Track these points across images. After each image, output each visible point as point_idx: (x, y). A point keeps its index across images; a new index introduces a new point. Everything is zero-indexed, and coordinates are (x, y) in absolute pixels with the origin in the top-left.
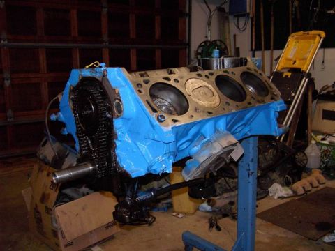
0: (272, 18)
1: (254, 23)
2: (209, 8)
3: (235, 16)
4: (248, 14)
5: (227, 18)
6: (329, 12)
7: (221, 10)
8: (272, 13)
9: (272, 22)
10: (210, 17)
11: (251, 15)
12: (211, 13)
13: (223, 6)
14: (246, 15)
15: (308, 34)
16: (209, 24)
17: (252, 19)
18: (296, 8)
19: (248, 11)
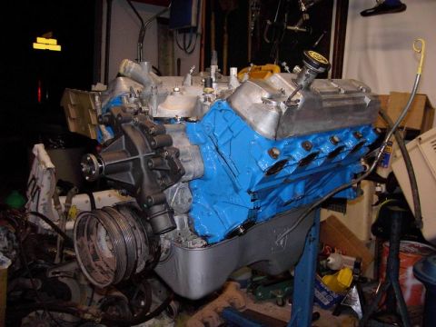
0: (226, 36)
1: (203, 42)
2: (138, 15)
3: (180, 31)
4: (195, 29)
8: (225, 28)
11: (199, 30)
12: (143, 25)
13: (162, 16)
14: (191, 30)
15: (260, 69)
17: (201, 36)
19: (193, 23)
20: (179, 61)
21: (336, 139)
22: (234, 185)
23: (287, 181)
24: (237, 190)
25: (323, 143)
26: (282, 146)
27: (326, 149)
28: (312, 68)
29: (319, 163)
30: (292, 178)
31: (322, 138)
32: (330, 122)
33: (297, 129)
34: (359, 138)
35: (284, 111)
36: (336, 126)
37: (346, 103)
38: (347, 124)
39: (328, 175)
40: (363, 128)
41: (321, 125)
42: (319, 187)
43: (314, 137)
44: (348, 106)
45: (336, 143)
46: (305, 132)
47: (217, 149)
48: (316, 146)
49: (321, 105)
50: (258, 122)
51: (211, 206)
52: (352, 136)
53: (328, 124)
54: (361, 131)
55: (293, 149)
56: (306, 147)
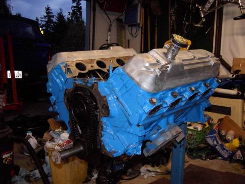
0: (156, 28)
1: (143, 31)
3: (129, 26)
4: (139, 24)
5: (124, 27)
6: (196, 25)
7: (119, 20)
8: (156, 24)
9: (156, 32)
10: (111, 25)
11: (141, 25)
12: (111, 22)
13: (120, 18)
14: (137, 25)
16: (109, 30)
17: (142, 28)
18: (173, 21)
19: (138, 22)
20: (129, 41)
21: (193, 89)
22: (128, 121)
23: (163, 116)
24: (130, 124)
25: (184, 91)
26: (158, 96)
27: (187, 95)
28: (176, 46)
29: (183, 103)
30: (166, 114)
31: (184, 89)
32: (189, 78)
33: (168, 84)
34: (207, 87)
35: (159, 74)
36: (193, 81)
37: (199, 65)
38: (200, 79)
39: (188, 109)
40: (210, 80)
41: (183, 81)
42: (183, 117)
43: (179, 88)
44: (200, 67)
45: (193, 91)
46: (173, 86)
47: (117, 98)
48: (181, 94)
49: (183, 68)
50: (142, 82)
51: (115, 134)
52: (203, 85)
53: (188, 80)
54: (208, 82)
55: (166, 97)
56: (174, 95)
